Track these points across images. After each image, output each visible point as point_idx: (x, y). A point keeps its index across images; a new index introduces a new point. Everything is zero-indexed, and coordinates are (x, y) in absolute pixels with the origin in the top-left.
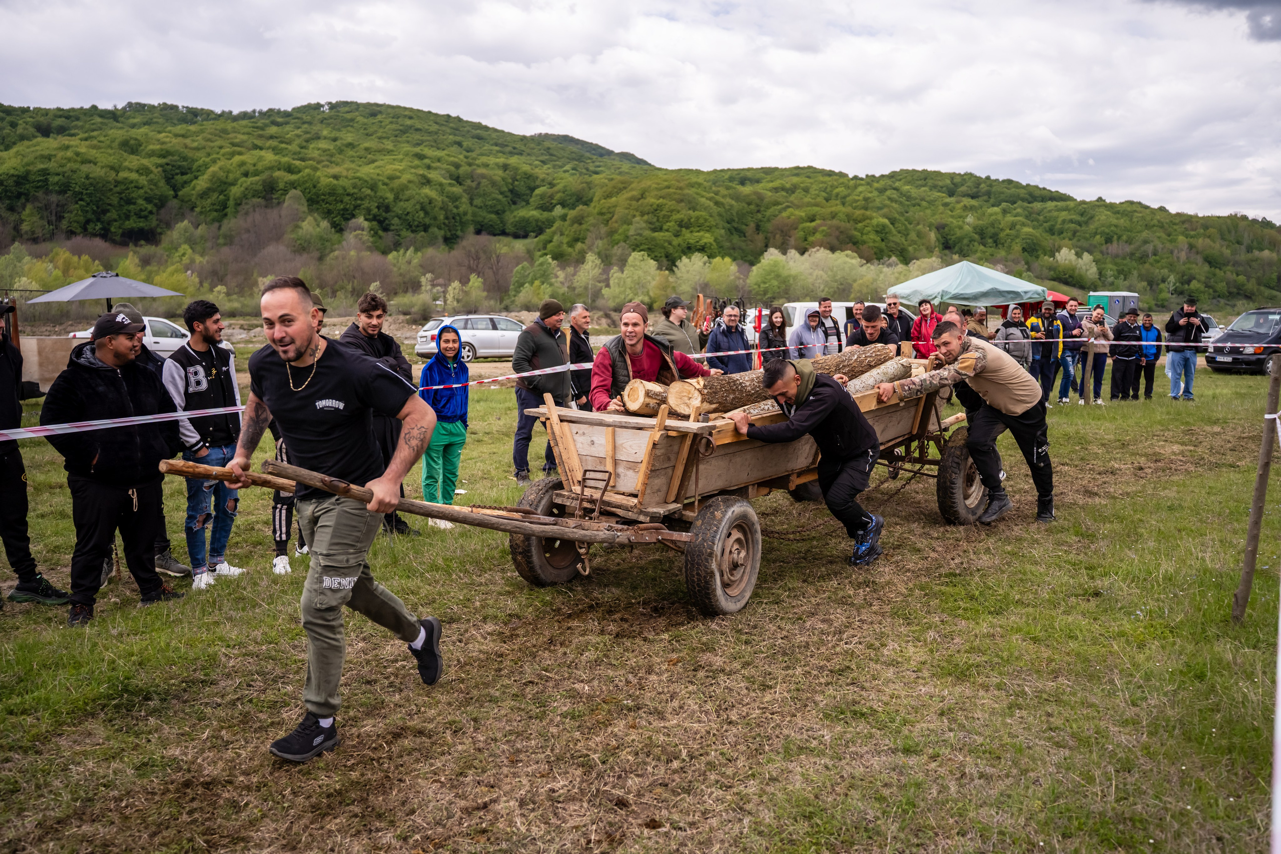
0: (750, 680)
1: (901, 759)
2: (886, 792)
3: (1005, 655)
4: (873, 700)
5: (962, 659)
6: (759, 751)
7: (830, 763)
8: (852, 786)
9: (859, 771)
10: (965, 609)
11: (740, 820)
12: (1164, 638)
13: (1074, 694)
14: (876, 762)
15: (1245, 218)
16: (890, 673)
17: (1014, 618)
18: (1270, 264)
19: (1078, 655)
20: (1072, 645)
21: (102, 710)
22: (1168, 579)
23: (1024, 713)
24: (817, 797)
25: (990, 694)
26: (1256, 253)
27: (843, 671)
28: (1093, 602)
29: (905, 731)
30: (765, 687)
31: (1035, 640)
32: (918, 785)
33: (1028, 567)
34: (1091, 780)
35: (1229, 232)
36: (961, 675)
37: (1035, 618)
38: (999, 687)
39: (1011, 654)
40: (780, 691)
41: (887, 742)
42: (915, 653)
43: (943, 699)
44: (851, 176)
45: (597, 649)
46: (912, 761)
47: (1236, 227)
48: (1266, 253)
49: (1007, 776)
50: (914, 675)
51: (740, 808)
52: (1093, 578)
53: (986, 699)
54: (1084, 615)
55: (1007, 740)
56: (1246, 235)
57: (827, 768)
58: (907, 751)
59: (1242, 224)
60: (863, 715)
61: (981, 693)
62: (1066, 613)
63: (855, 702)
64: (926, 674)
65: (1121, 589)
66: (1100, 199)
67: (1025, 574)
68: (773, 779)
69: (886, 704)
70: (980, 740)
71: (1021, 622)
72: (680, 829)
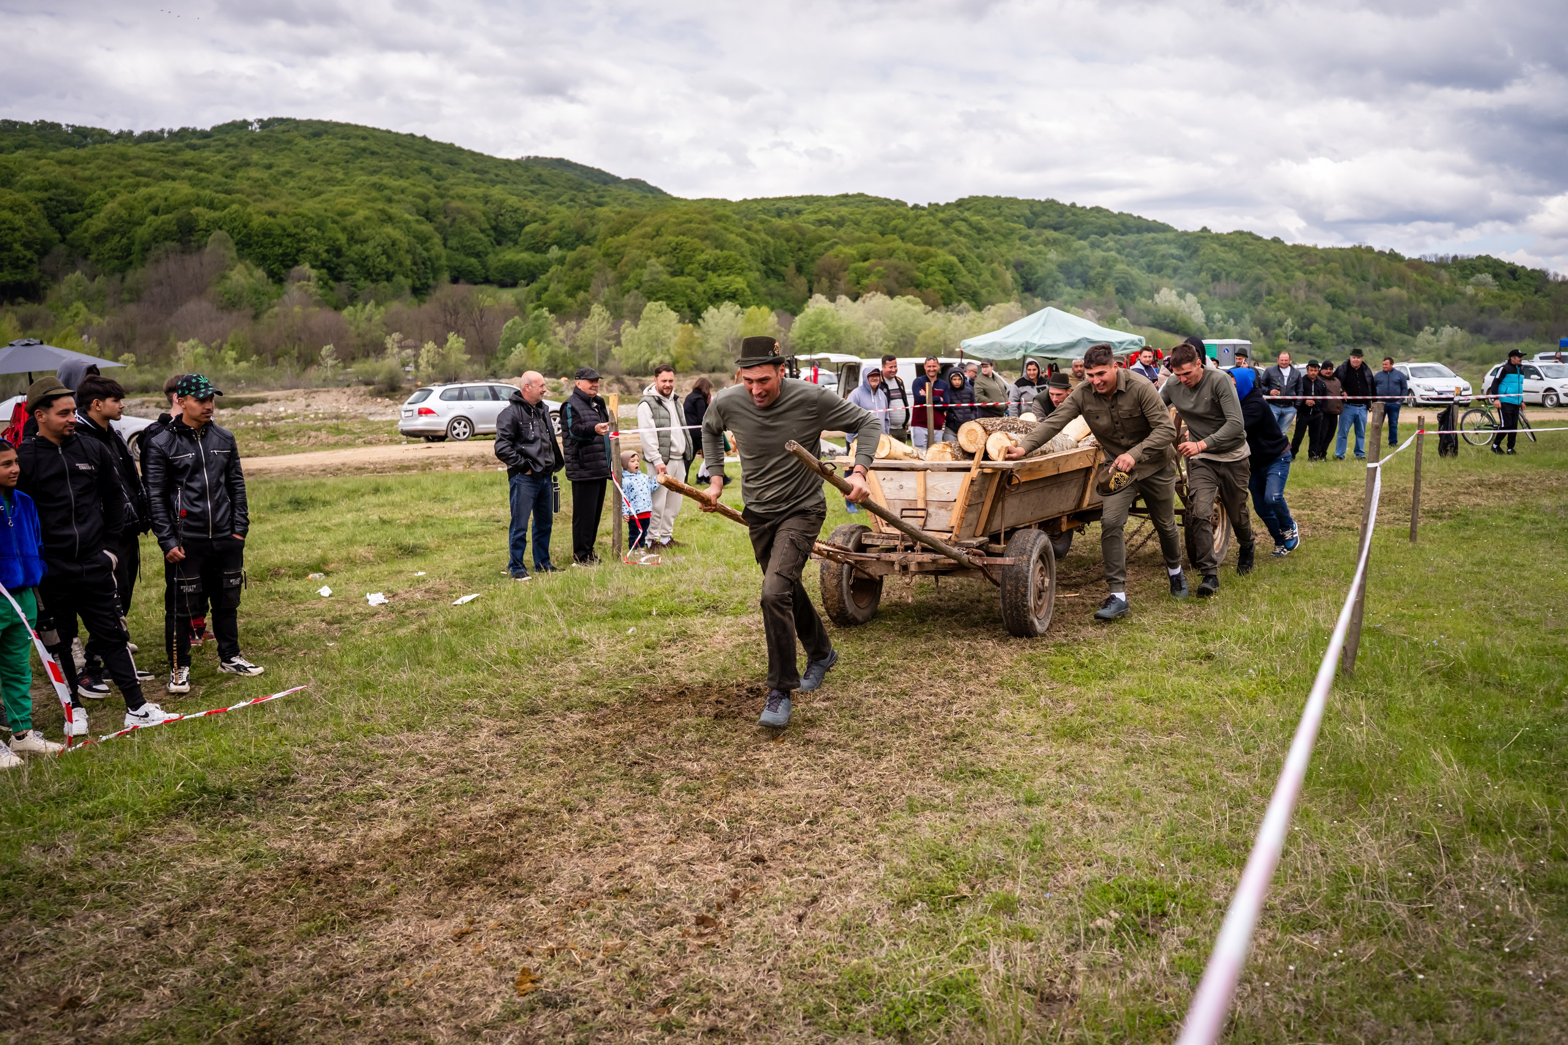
0: (864, 750)
1: (1024, 810)
2: (1013, 836)
3: (1119, 715)
4: (990, 762)
5: (1075, 721)
6: (884, 809)
7: (956, 816)
8: (980, 833)
9: (985, 821)
10: (1076, 676)
11: (876, 867)
12: (1276, 693)
13: (1189, 747)
14: (1000, 813)
15: (1370, 250)
16: (1005, 737)
17: (1125, 681)
18: (1400, 303)
19: (1191, 712)
20: (1185, 704)
21: (186, 809)
22: (1281, 639)
23: (1140, 766)
24: (946, 843)
25: (1105, 752)
26: (1384, 290)
27: (956, 737)
28: (1206, 665)
29: (1025, 785)
30: (879, 756)
31: (1148, 702)
32: (1043, 829)
33: (1138, 635)
34: (1206, 815)
35: (1353, 266)
36: (1076, 736)
37: (1146, 681)
38: (1115, 745)
39: (1125, 714)
40: (894, 759)
41: (1010, 797)
42: (1029, 719)
43: (1060, 758)
44: (910, 205)
45: (697, 730)
46: (1036, 810)
47: (1360, 260)
48: (1395, 290)
49: (1128, 817)
50: (1028, 739)
51: (874, 855)
52: (1205, 642)
53: (1102, 756)
54: (1196, 678)
55: (1125, 788)
56: (1372, 270)
57: (952, 820)
58: (1029, 802)
59: (1366, 256)
60: (982, 774)
61: (1097, 750)
62: (1178, 675)
63: (973, 764)
64: (1041, 736)
65: (1233, 650)
66: (1204, 229)
67: (1135, 640)
68: (901, 833)
69: (1004, 764)
70: (1099, 789)
71: (1134, 685)
72: (819, 876)
